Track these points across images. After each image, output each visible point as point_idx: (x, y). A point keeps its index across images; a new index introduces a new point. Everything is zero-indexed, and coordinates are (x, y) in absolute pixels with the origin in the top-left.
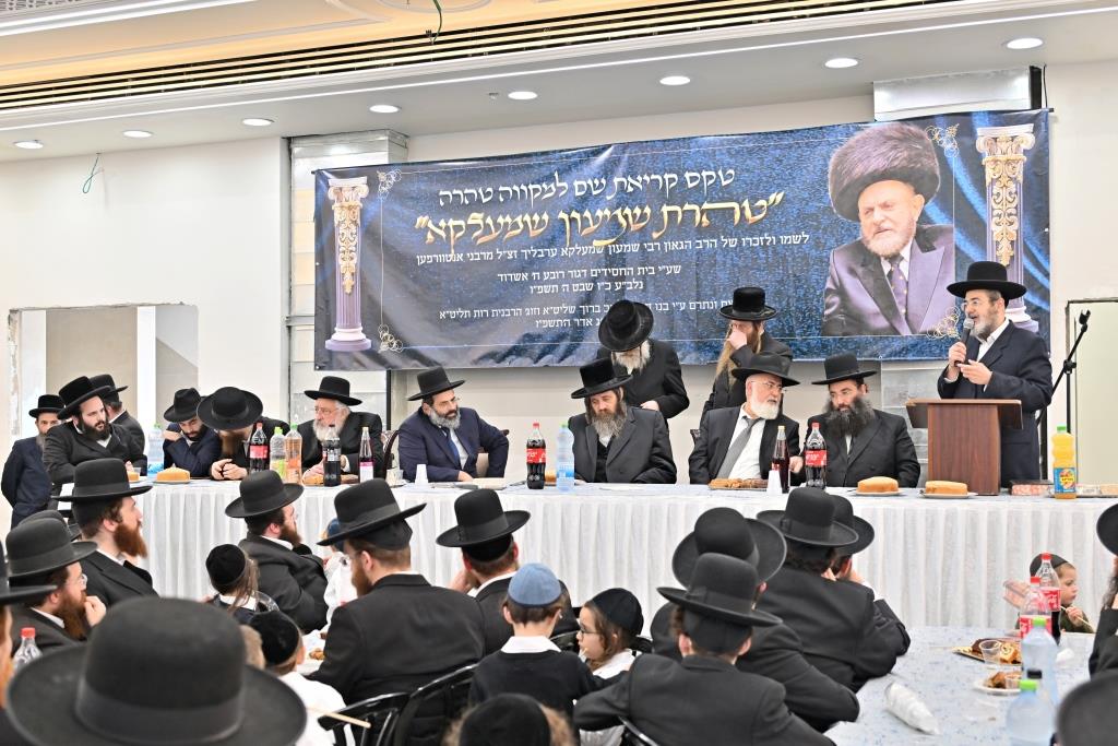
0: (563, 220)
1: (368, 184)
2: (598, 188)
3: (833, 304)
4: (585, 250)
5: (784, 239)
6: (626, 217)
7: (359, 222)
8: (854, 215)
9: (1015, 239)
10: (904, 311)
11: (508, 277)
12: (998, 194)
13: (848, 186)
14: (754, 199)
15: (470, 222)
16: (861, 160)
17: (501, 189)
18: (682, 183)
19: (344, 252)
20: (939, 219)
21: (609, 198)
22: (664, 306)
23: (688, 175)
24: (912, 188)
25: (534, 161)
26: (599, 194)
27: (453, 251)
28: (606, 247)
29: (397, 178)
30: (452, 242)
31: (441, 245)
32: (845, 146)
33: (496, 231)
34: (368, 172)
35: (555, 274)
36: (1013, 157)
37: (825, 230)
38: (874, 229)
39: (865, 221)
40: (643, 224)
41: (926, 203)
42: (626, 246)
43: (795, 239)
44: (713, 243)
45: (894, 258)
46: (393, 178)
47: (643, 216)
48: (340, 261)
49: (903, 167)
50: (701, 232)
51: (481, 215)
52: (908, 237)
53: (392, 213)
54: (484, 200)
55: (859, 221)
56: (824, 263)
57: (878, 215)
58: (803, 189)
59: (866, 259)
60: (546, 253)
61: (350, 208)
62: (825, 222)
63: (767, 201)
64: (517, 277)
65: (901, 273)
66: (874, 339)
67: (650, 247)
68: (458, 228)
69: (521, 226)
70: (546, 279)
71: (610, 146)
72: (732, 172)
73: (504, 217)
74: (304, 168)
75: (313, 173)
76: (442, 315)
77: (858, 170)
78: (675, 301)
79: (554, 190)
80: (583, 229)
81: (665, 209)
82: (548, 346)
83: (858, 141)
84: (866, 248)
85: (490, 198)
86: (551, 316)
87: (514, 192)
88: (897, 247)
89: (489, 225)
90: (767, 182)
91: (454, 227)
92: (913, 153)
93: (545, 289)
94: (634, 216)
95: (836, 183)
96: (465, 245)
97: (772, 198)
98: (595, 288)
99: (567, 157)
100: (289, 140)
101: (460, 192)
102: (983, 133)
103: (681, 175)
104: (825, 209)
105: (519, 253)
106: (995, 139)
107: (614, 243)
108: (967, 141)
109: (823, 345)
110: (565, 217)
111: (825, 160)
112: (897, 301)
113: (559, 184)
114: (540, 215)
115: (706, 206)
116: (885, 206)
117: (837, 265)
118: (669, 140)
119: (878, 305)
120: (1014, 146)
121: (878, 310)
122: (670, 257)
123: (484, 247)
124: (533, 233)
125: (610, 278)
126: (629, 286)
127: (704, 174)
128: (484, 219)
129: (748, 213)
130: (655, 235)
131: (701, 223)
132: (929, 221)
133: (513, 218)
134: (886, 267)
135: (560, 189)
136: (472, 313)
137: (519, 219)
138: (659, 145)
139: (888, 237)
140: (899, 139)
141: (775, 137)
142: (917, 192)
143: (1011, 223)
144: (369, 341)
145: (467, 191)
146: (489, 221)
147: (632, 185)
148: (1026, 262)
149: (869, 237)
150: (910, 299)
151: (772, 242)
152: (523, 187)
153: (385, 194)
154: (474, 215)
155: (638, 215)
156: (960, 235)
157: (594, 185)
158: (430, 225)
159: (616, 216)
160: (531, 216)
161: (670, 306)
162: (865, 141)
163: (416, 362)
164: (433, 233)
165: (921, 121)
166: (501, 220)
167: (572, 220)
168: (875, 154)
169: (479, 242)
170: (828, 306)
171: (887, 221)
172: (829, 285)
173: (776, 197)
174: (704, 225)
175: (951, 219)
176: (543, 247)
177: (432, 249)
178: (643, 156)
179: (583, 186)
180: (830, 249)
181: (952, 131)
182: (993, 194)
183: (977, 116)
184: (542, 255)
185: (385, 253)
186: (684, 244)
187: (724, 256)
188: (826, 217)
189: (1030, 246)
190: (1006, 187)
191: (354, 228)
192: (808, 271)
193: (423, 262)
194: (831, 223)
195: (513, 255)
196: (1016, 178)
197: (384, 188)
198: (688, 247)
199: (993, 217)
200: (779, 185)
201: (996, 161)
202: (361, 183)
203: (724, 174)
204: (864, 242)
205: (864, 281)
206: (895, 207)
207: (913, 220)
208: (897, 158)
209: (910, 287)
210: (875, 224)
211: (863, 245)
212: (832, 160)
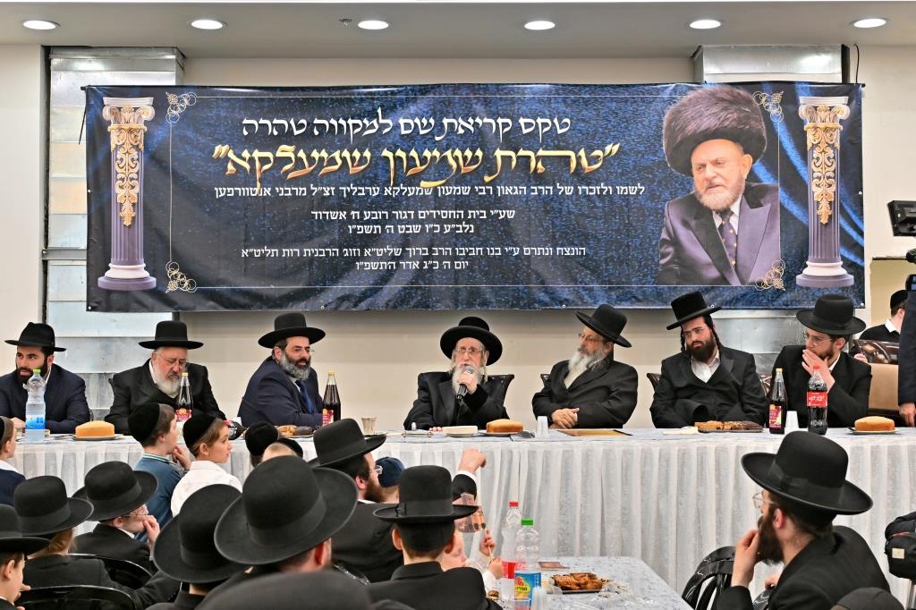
0: (387, 159)
1: (154, 105)
2: (426, 128)
3: (668, 254)
4: (412, 191)
5: (621, 189)
6: (456, 159)
7: (142, 147)
8: (688, 170)
9: (833, 200)
10: (734, 263)
11: (324, 215)
12: (818, 158)
13: (681, 142)
14: (589, 149)
15: (279, 154)
16: (693, 119)
17: (316, 121)
18: (517, 128)
19: (123, 179)
20: (766, 179)
22: (497, 251)
23: (522, 121)
24: (741, 148)
25: (355, 94)
26: (427, 134)
27: (258, 184)
28: (435, 189)
29: (191, 102)
30: (258, 175)
31: (244, 177)
32: (678, 104)
33: (310, 166)
34: (157, 94)
35: (378, 215)
36: (831, 125)
37: (660, 182)
38: (706, 184)
39: (698, 177)
40: (475, 166)
41: (754, 163)
42: (455, 188)
43: (632, 190)
44: (549, 190)
45: (725, 213)
46: (186, 102)
47: (475, 159)
48: (117, 190)
49: (733, 128)
50: (539, 179)
51: (292, 148)
52: (738, 194)
53: (184, 139)
54: (296, 133)
55: (692, 176)
56: (660, 215)
57: (710, 171)
58: (638, 142)
59: (698, 212)
60: (367, 192)
61: (130, 131)
62: (660, 175)
63: (604, 151)
64: (333, 215)
65: (731, 228)
67: (481, 190)
68: (264, 161)
69: (339, 162)
70: (366, 218)
72: (568, 121)
73: (319, 152)
75: (83, 88)
76: (245, 253)
77: (691, 127)
78: (508, 246)
79: (377, 126)
80: (408, 169)
81: (499, 153)
82: (370, 289)
83: (690, 100)
84: (699, 203)
85: (303, 130)
86: (374, 257)
87: (332, 126)
88: (728, 202)
89: (301, 159)
90: (603, 133)
91: (260, 159)
92: (742, 115)
93: (367, 229)
94: (465, 158)
95: (671, 138)
96: (275, 176)
97: (608, 148)
98: (423, 230)
99: (392, 93)
100: (48, 51)
101: (267, 122)
102: (805, 103)
103: (515, 121)
104: (660, 163)
105: (337, 190)
106: (816, 108)
107: (443, 185)
108: (791, 108)
109: (658, 293)
110: (390, 155)
111: (660, 116)
112: (727, 253)
113: (381, 121)
114: (361, 151)
115: (541, 152)
116: (716, 163)
117: (671, 217)
119: (710, 256)
120: (832, 115)
121: (710, 260)
122: (505, 202)
123: (296, 181)
124: (352, 171)
125: (439, 220)
126: (458, 229)
127: (540, 121)
128: (296, 152)
129: (584, 162)
130: (487, 179)
131: (536, 169)
132: (758, 180)
133: (329, 154)
134: (718, 221)
135: (383, 126)
136: (281, 253)
137: (336, 155)
138: (492, 89)
139: (718, 192)
140: (730, 102)
141: (611, 90)
142: (746, 152)
143: (830, 186)
144: (153, 280)
145: (275, 121)
146: (302, 154)
147: (463, 127)
148: (842, 221)
149: (702, 191)
150: (739, 252)
151: (608, 191)
152: (342, 122)
153: (175, 118)
154: (283, 147)
155: (469, 157)
156: (784, 195)
157: (422, 124)
158: (231, 155)
159: (446, 157)
160: (351, 152)
161: (503, 251)
162: (697, 101)
163: (212, 303)
164: (235, 164)
165: (750, 86)
166: (315, 154)
167: (398, 159)
168: (707, 113)
169: (290, 176)
170: (664, 256)
171: (719, 178)
172: (664, 236)
173: (612, 148)
174: (539, 171)
175: (776, 179)
176: (364, 185)
177: (232, 181)
178: (475, 98)
179: (409, 124)
180: (665, 201)
181: (777, 97)
182: (813, 158)
183: (800, 86)
184: (363, 194)
185: (174, 182)
186: (519, 189)
187: (560, 203)
188: (660, 171)
189: (846, 207)
190: (825, 153)
191: (135, 154)
192: (644, 221)
193: (222, 195)
194: (666, 177)
195: (330, 192)
196: (833, 145)
197: (174, 112)
198: (523, 193)
199: (813, 178)
200: (615, 137)
201: (816, 128)
202: (145, 103)
203: (559, 122)
204: (697, 197)
205: (697, 233)
206: (725, 165)
207: (742, 178)
208: (728, 119)
209: (739, 240)
210: (707, 180)
211: (696, 199)
212: (666, 116)
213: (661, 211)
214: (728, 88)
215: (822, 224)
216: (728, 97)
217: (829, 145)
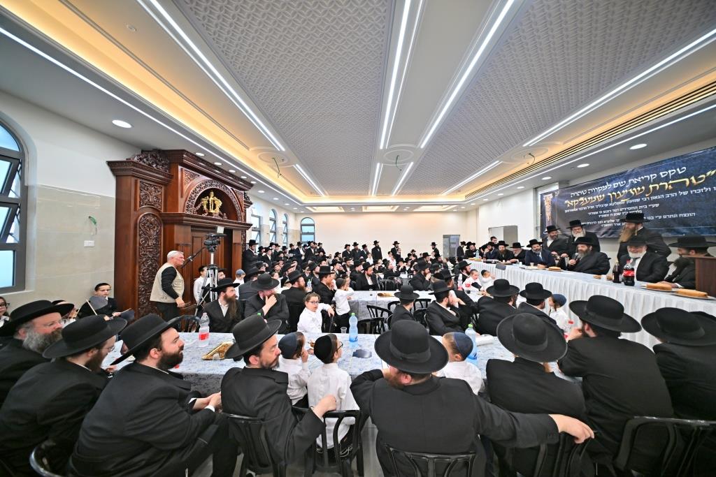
0: (609, 196)
1: (553, 195)
2: (623, 184)
4: (618, 203)
6: (634, 191)
7: (551, 204)
11: (591, 214)
14: (697, 176)
15: (580, 200)
17: (589, 190)
18: (659, 176)
19: (547, 212)
21: (627, 186)
23: (661, 173)
25: (599, 181)
26: (623, 186)
27: (575, 208)
28: (626, 201)
30: (575, 206)
31: (572, 207)
33: (588, 202)
34: (553, 193)
35: (608, 211)
40: (642, 192)
42: (634, 200)
44: (675, 194)
46: (559, 193)
47: (641, 190)
48: (546, 214)
50: (669, 191)
51: (583, 198)
53: (559, 201)
54: (584, 194)
60: (604, 206)
61: (549, 201)
63: (706, 175)
64: (594, 213)
67: (645, 199)
68: (576, 202)
70: (604, 213)
72: (684, 168)
74: (540, 193)
79: (606, 187)
80: (617, 197)
81: (651, 186)
82: (606, 231)
86: (607, 223)
87: (593, 190)
89: (585, 200)
90: (706, 168)
93: (605, 216)
94: (637, 190)
96: (578, 206)
97: (708, 173)
99: (611, 177)
100: (536, 189)
101: (577, 193)
103: (658, 174)
107: (629, 200)
110: (610, 194)
113: (608, 186)
114: (602, 195)
115: (671, 182)
122: (655, 202)
124: (599, 201)
127: (670, 171)
129: (694, 181)
130: (647, 195)
131: (668, 188)
133: (593, 197)
137: (595, 198)
145: (579, 192)
147: (636, 181)
151: (708, 190)
152: (596, 188)
153: (557, 197)
154: (581, 198)
155: (639, 190)
157: (621, 183)
158: (569, 202)
159: (630, 191)
160: (599, 196)
164: (569, 204)
166: (589, 198)
167: (613, 195)
169: (582, 205)
173: (711, 173)
174: (670, 189)
176: (603, 204)
177: (569, 208)
178: (641, 171)
179: (617, 184)
185: (557, 211)
186: (660, 196)
187: (681, 198)
191: (549, 206)
193: (566, 212)
195: (593, 207)
197: (556, 195)
198: (662, 197)
200: (713, 168)
202: (551, 195)
203: (680, 169)
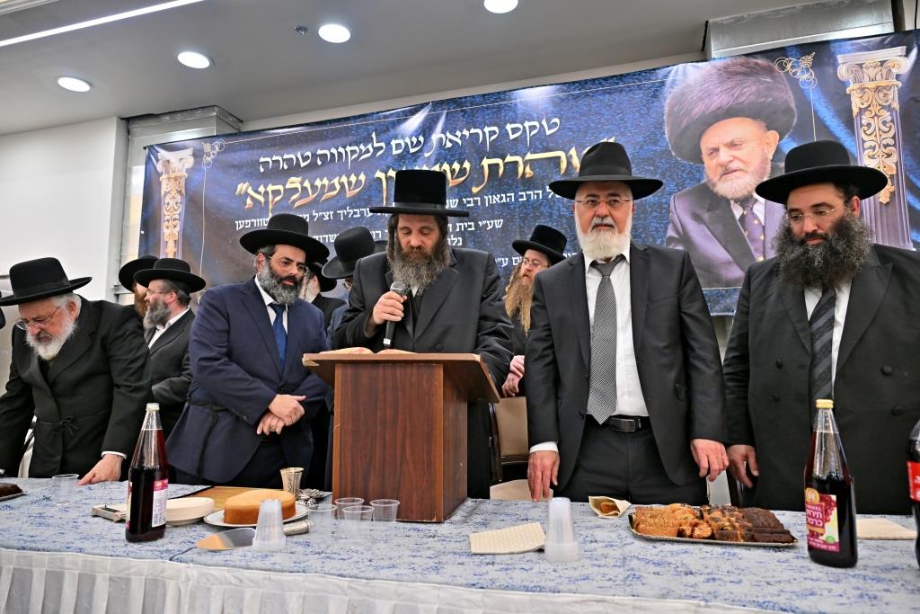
0: (380, 179)
1: (194, 155)
2: (416, 146)
7: (183, 192)
8: (697, 157)
9: (894, 172)
10: (761, 259)
11: (324, 239)
12: (869, 125)
13: (687, 127)
15: (288, 186)
16: (701, 99)
17: (319, 152)
18: (504, 134)
19: (168, 221)
21: (427, 155)
23: (509, 127)
24: (763, 124)
25: (352, 124)
26: (417, 152)
29: (220, 149)
30: (270, 207)
31: (259, 210)
32: (682, 85)
33: (313, 194)
36: (884, 83)
37: (663, 174)
38: (720, 171)
39: (710, 163)
40: (463, 178)
41: (780, 139)
44: (538, 194)
45: (747, 201)
46: (217, 148)
47: (463, 171)
48: (165, 230)
49: (751, 103)
50: (528, 183)
51: (299, 179)
52: (762, 177)
53: (215, 181)
54: (303, 165)
55: (703, 163)
57: (724, 155)
58: (636, 133)
60: (362, 213)
61: (176, 179)
62: (663, 165)
65: (756, 217)
66: (727, 291)
67: (469, 202)
68: (276, 193)
69: (338, 187)
71: (428, 104)
72: (557, 120)
73: (322, 180)
75: (145, 148)
77: (698, 110)
79: (371, 150)
81: (486, 162)
83: (696, 79)
84: (712, 192)
85: (308, 162)
87: (332, 155)
88: (750, 188)
89: (306, 188)
90: (596, 128)
91: (273, 192)
92: (762, 87)
94: (453, 171)
95: (675, 124)
99: (385, 117)
100: (128, 122)
101: (279, 158)
102: (844, 67)
103: (502, 128)
104: (662, 152)
105: (335, 214)
106: (861, 65)
108: (826, 70)
110: (382, 176)
112: (752, 248)
113: (376, 145)
114: (357, 176)
115: (529, 156)
116: (732, 145)
117: (678, 211)
118: (489, 94)
119: (730, 254)
120: (884, 71)
122: (493, 211)
123: (300, 209)
124: (349, 194)
127: (527, 124)
128: (302, 183)
129: (575, 161)
130: (475, 190)
131: (524, 174)
133: (330, 180)
134: (738, 212)
135: (377, 149)
137: (336, 181)
138: (478, 100)
139: (737, 178)
140: (744, 74)
141: (604, 83)
142: (769, 128)
143: (889, 155)
145: (286, 157)
146: (307, 184)
147: (451, 141)
148: (910, 198)
149: (715, 179)
150: (767, 245)
152: (341, 150)
153: (208, 164)
154: (293, 179)
155: (457, 170)
157: (412, 143)
158: (250, 191)
160: (348, 177)
162: (705, 78)
164: (253, 199)
165: (770, 54)
166: (318, 183)
167: (389, 179)
168: (717, 91)
169: (297, 204)
171: (736, 161)
172: (671, 233)
174: (527, 176)
176: (359, 207)
177: (250, 214)
178: (462, 111)
179: (400, 144)
180: (670, 194)
181: (807, 60)
182: (862, 125)
183: (836, 44)
184: (359, 216)
185: (206, 220)
186: (506, 197)
187: (550, 207)
188: (663, 161)
189: (914, 180)
190: (879, 117)
191: (179, 198)
192: (646, 219)
193: (242, 226)
194: (670, 167)
195: (329, 216)
196: (889, 106)
197: (209, 159)
198: (511, 200)
199: (864, 149)
200: (609, 130)
201: (863, 89)
202: (187, 154)
203: (548, 123)
204: (710, 185)
205: (712, 227)
206: (744, 145)
207: (766, 159)
208: (744, 93)
209: (767, 233)
210: (721, 165)
211: (708, 188)
212: (668, 101)
213: (666, 206)
214: (742, 60)
215: (881, 203)
216: (743, 69)
217: (883, 107)
